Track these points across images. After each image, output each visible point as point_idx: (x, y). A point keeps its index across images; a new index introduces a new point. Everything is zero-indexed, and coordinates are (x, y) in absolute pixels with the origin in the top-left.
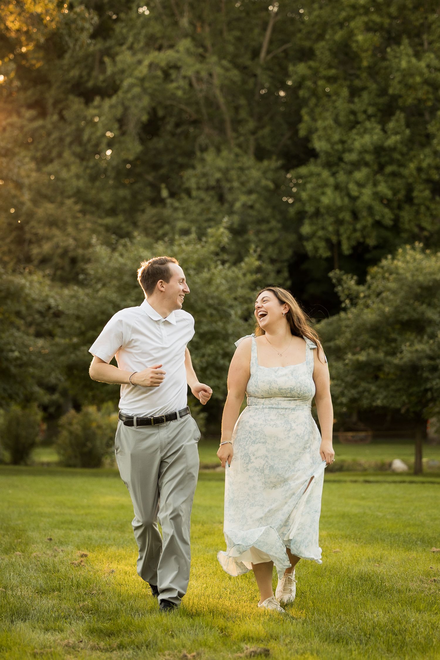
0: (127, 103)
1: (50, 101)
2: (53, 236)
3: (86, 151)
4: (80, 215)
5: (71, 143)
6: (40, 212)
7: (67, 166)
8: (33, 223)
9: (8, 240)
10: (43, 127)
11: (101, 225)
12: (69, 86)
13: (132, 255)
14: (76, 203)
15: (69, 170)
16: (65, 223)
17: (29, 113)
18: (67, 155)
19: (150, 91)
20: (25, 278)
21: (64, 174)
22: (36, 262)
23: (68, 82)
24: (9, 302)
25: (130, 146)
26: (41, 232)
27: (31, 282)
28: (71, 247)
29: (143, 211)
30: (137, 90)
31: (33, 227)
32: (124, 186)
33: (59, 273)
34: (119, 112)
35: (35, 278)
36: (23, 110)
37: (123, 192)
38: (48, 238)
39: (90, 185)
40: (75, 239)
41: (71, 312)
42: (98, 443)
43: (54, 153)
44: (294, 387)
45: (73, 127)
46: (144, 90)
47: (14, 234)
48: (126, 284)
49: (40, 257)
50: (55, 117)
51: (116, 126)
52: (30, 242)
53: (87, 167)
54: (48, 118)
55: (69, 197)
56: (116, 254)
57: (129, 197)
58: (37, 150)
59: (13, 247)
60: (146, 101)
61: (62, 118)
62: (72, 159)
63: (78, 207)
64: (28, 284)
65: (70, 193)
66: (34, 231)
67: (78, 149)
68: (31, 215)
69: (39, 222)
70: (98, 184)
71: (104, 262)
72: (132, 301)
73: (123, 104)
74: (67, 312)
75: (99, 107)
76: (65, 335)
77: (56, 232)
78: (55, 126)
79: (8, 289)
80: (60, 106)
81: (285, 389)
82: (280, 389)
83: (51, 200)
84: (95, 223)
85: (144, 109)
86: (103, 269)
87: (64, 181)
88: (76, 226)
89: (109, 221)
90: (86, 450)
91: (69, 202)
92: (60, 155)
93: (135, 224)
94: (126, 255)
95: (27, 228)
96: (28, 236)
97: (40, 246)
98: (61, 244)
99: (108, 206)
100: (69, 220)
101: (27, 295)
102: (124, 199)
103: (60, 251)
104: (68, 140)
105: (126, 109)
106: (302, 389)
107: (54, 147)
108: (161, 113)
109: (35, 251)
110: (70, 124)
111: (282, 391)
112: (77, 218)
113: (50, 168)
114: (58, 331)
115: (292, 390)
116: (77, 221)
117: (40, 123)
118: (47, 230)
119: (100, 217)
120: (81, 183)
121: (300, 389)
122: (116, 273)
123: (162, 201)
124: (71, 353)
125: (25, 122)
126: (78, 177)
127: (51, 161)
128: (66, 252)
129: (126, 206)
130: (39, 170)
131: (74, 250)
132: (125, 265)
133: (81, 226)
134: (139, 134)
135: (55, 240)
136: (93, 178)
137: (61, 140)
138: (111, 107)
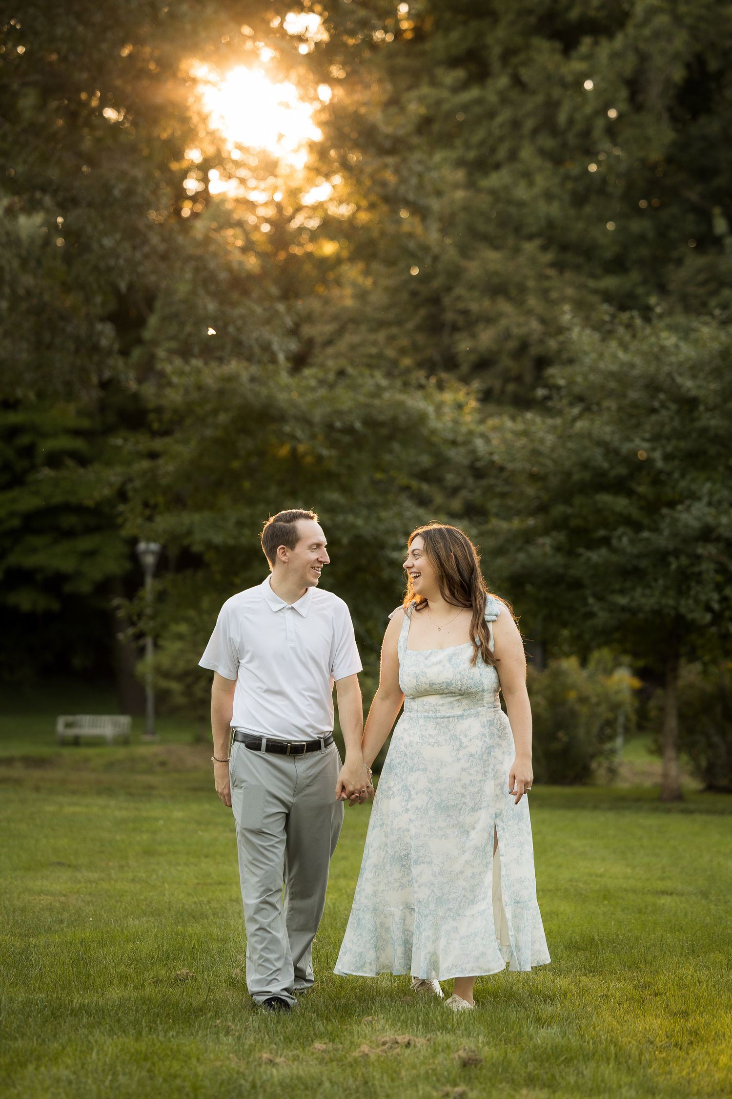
0: (642, 46)
1: (496, 51)
2: (500, 315)
3: (564, 145)
4: (551, 272)
5: (535, 132)
6: (473, 269)
7: (527, 176)
8: (459, 290)
9: (410, 326)
10: (479, 101)
11: (595, 291)
12: (533, 20)
13: (645, 347)
14: (544, 248)
15: (531, 184)
16: (522, 289)
17: (452, 77)
18: (527, 153)
19: (688, 21)
20: (427, 397)
21: (521, 192)
22: (465, 368)
23: (530, 12)
24: (396, 446)
25: (651, 132)
26: (474, 307)
27: (439, 407)
28: (535, 337)
29: (679, 262)
30: (662, 20)
31: (459, 298)
32: (640, 212)
33: (511, 387)
34: (629, 64)
35: (448, 397)
36: (440, 72)
37: (637, 226)
38: (489, 320)
39: (572, 212)
40: (543, 321)
41: (518, 465)
42: (581, 732)
43: (502, 153)
44: (451, 681)
45: (539, 99)
46: (677, 19)
47: (422, 312)
48: (634, 405)
49: (473, 357)
50: (503, 81)
51: (624, 93)
52: (455, 328)
53: (567, 177)
54: (490, 82)
55: (530, 237)
56: (613, 344)
57: (651, 235)
58: (468, 146)
59: (420, 338)
60: (680, 41)
61: (517, 82)
62: (538, 162)
63: (548, 257)
64: (431, 410)
65: (534, 229)
66: (460, 306)
67: (548, 143)
68: (455, 274)
69: (471, 287)
70: (588, 209)
71: (588, 360)
72: (644, 440)
73: (637, 50)
74: (510, 466)
75: (589, 57)
76: (507, 514)
77: (505, 306)
78: (504, 100)
79: (395, 419)
80: (515, 60)
81: (438, 684)
82: (431, 685)
83: (493, 243)
84: (582, 287)
85: (676, 56)
86: (585, 378)
87: (521, 204)
88: (544, 293)
89: (610, 282)
90: (556, 746)
91: (530, 247)
92: (513, 156)
93: (662, 289)
94: (634, 346)
95: (447, 301)
96: (449, 316)
97: (473, 336)
98: (515, 331)
99: (608, 254)
100: (531, 284)
101: (433, 432)
102: (642, 238)
103: (512, 345)
104: (529, 124)
105: (644, 58)
106: (464, 683)
107: (501, 139)
108: (713, 65)
109: (464, 345)
110: (534, 93)
111: (434, 686)
112: (548, 278)
113: (494, 180)
114: (493, 505)
115: (449, 685)
116: (546, 284)
117: (474, 93)
118: (486, 303)
119: (594, 276)
120: (554, 210)
121: (461, 682)
122: (612, 385)
123: (718, 241)
124: (520, 550)
125: (445, 94)
126: (549, 196)
127: (497, 166)
128: (524, 347)
129: (644, 252)
130: (471, 185)
131: (541, 342)
132: (632, 366)
133: (554, 295)
134: (670, 110)
135: (504, 322)
136: (579, 200)
137: (516, 124)
138: (615, 56)
